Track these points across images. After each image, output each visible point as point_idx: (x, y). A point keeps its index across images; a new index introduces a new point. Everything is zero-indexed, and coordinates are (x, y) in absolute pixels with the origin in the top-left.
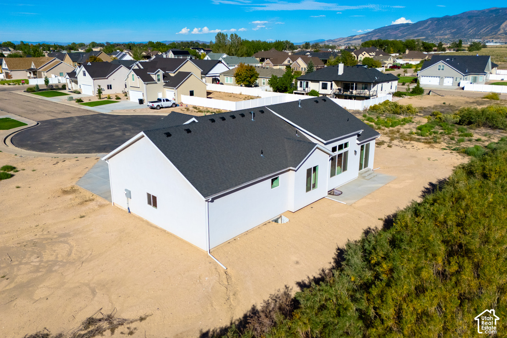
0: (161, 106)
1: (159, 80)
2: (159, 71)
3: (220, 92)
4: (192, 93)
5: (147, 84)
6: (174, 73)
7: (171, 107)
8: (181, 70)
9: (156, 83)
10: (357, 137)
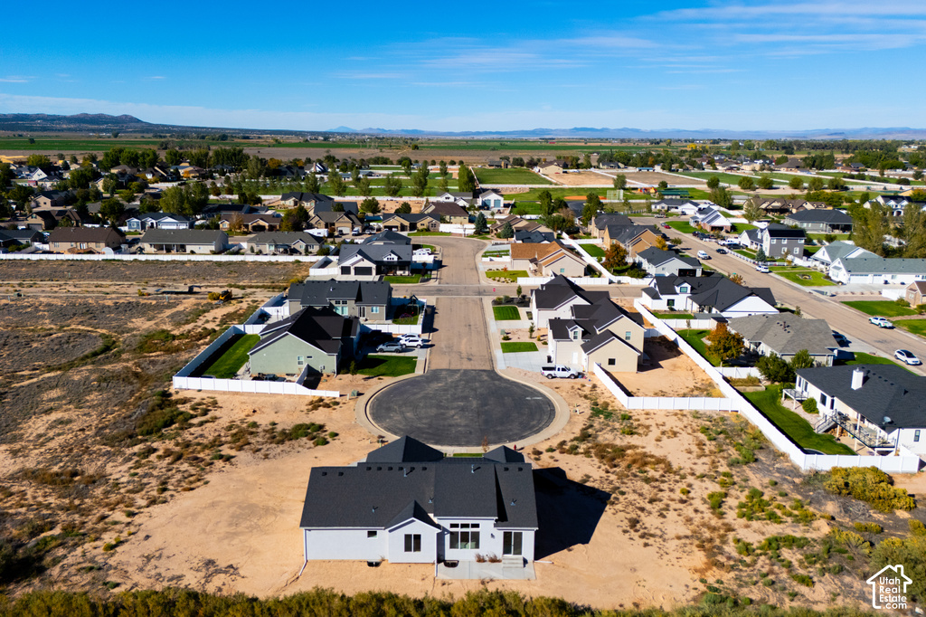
0: (553, 375)
1: (575, 339)
2: (578, 327)
3: (688, 357)
4: (612, 362)
5: (558, 342)
6: (600, 330)
7: (569, 378)
8: (610, 328)
9: (570, 341)
10: (494, 522)
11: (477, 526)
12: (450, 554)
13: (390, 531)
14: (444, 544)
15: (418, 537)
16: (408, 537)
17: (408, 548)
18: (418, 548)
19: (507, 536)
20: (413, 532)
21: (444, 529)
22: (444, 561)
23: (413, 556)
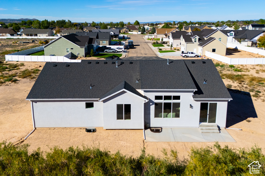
0: (187, 56)
1: (195, 41)
2: (196, 36)
3: (246, 51)
4: (214, 50)
5: (187, 43)
6: (206, 38)
7: (194, 57)
8: (211, 36)
9: (193, 43)
10: (192, 94)
11: (178, 98)
12: (155, 122)
13: (104, 101)
14: (149, 114)
15: (128, 107)
16: (119, 107)
17: (119, 117)
18: (128, 117)
19: (204, 107)
20: (124, 103)
21: (150, 101)
22: (150, 128)
23: (124, 123)
